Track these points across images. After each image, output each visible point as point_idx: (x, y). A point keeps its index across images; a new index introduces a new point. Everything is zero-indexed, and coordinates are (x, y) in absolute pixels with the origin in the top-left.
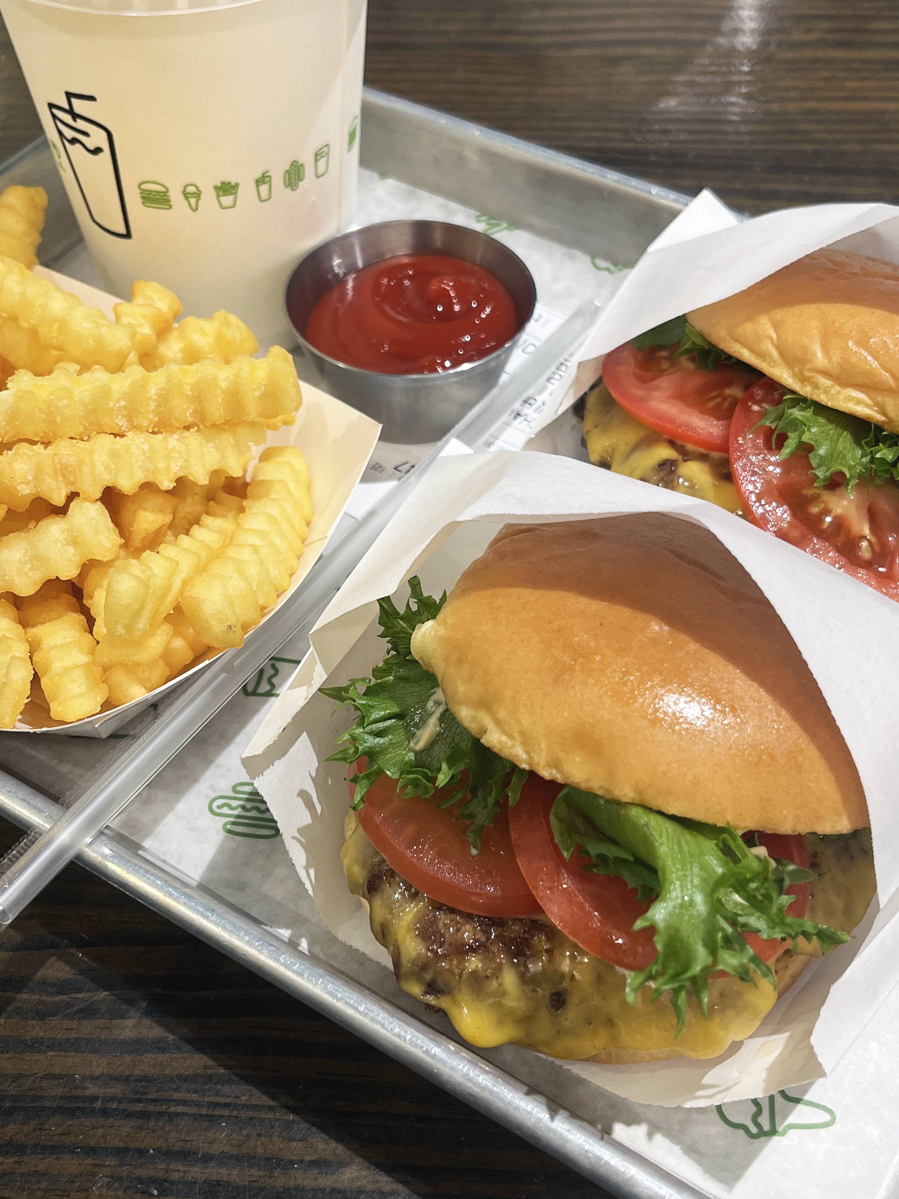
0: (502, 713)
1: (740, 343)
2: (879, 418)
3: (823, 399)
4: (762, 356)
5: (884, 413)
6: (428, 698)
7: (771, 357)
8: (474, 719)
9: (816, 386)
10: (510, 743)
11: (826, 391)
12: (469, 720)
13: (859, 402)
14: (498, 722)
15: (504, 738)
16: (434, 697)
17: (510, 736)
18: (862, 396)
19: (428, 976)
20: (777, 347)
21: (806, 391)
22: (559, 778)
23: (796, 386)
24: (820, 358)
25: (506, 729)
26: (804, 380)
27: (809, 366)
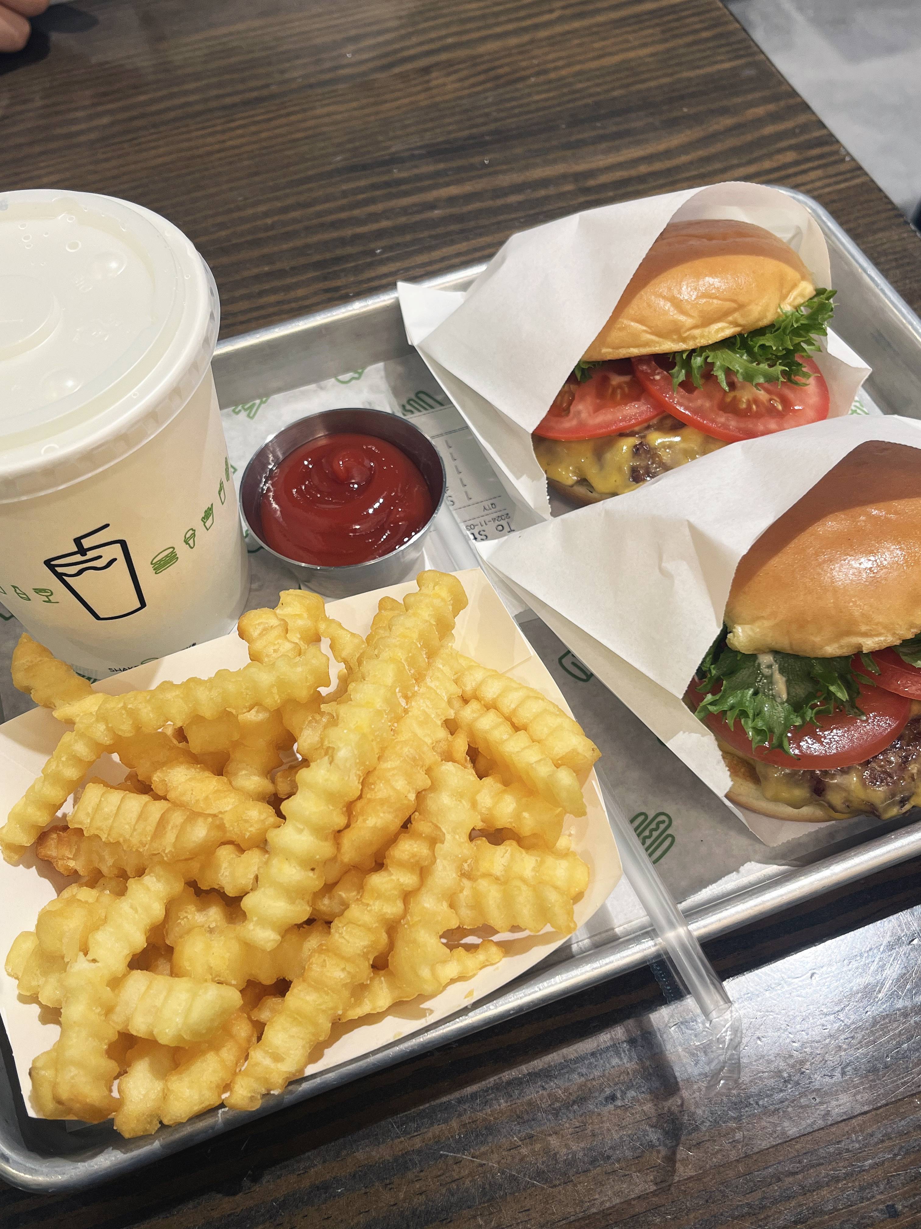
0: (864, 628)
1: (623, 347)
2: (738, 329)
3: (703, 342)
4: (647, 344)
5: (737, 325)
7: (653, 341)
8: (841, 647)
9: (694, 338)
10: (882, 639)
11: (702, 336)
13: (722, 329)
14: (865, 635)
15: (877, 639)
16: (763, 665)
17: (879, 635)
18: (720, 325)
20: (652, 333)
21: (690, 345)
23: (681, 346)
24: (687, 321)
25: (873, 633)
26: (684, 340)
27: (683, 330)
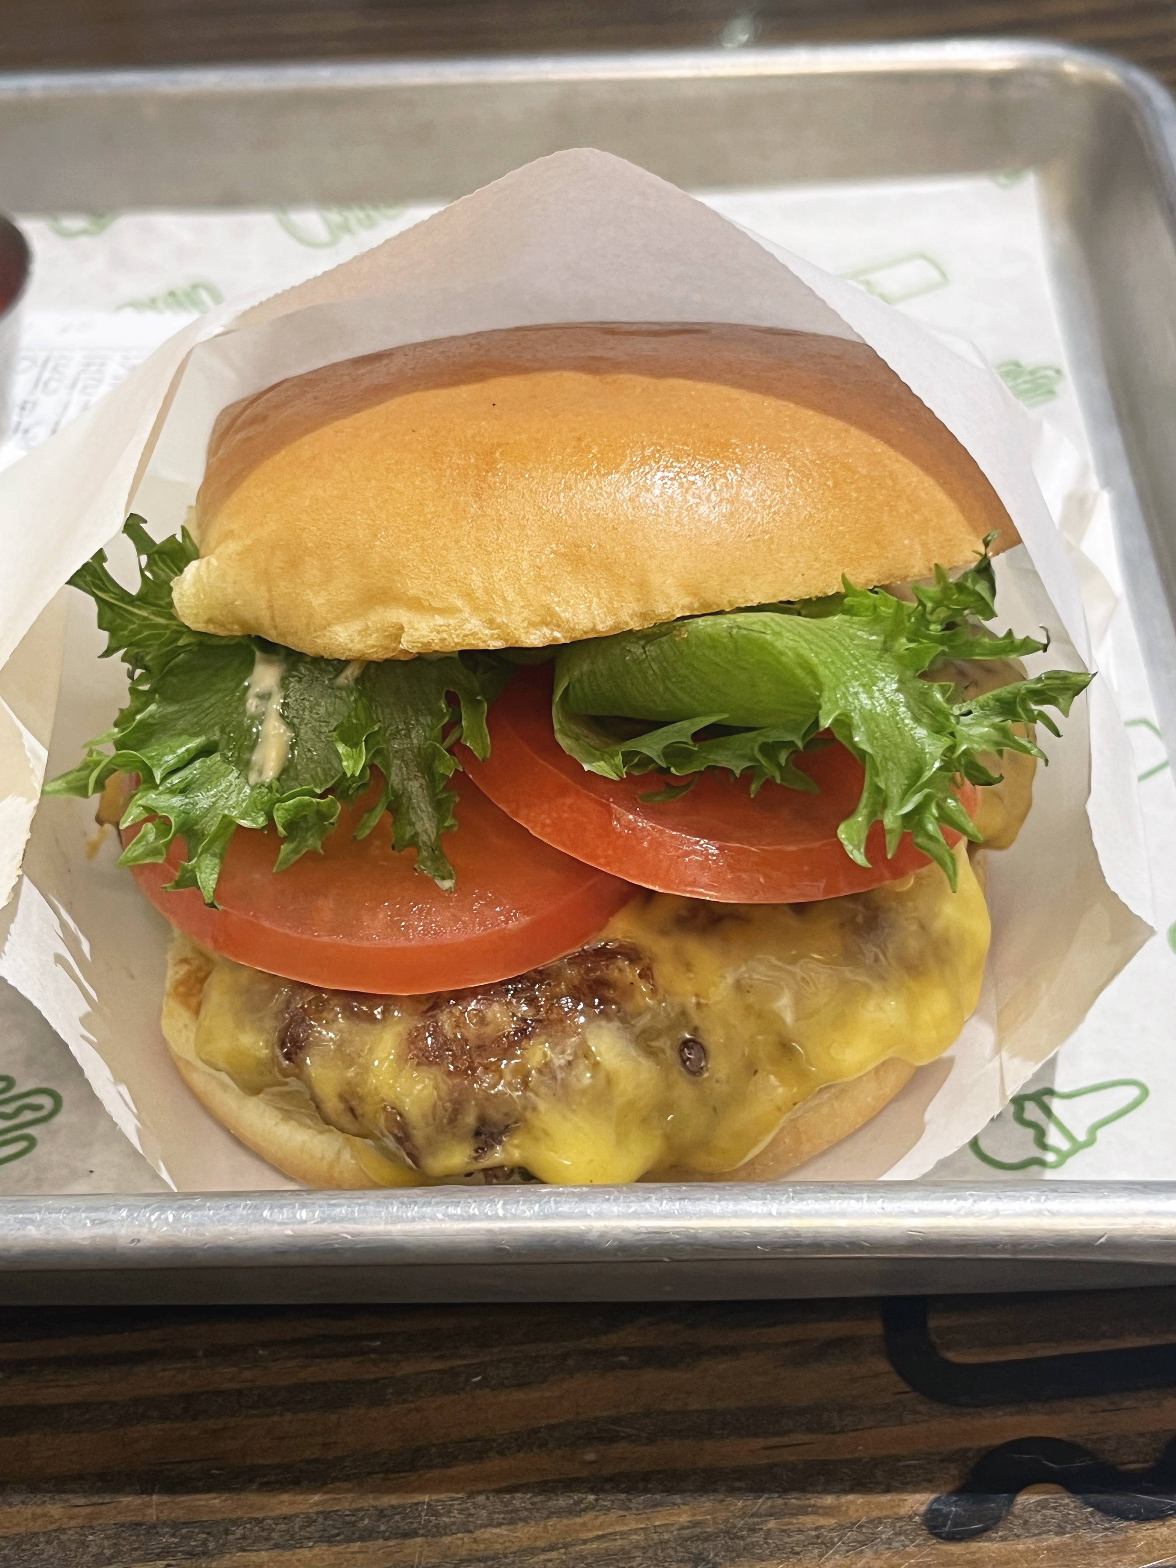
0: (414, 588)
6: (242, 699)
8: (365, 632)
12: (357, 638)
14: (416, 605)
15: (439, 620)
16: (257, 689)
17: (449, 611)
19: (470, 1119)
22: (560, 637)
